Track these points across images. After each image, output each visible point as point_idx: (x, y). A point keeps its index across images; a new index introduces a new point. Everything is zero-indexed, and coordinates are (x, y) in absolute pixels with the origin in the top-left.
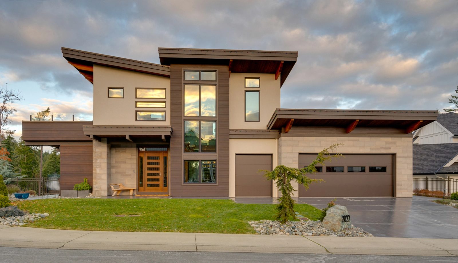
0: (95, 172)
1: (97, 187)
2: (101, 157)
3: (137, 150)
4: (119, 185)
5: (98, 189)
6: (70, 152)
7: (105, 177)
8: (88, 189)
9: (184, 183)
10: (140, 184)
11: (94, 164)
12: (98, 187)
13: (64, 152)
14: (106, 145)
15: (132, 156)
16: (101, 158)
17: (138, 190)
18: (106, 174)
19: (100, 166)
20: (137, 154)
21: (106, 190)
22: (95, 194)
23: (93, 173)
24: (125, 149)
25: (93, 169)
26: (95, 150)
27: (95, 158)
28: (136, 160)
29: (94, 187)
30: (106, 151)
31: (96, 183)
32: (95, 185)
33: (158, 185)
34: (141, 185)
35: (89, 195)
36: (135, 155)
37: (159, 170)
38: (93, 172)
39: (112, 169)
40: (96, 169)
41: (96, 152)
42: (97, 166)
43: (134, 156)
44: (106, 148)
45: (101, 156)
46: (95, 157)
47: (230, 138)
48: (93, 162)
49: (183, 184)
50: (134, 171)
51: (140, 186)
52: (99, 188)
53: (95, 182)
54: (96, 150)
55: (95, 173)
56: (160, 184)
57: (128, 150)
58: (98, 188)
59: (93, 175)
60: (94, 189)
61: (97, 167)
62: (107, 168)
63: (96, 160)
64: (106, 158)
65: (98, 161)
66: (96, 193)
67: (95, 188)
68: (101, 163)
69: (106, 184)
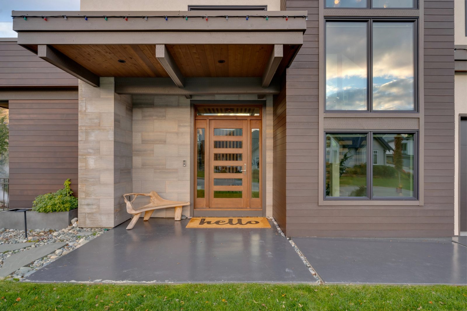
0: (84, 164)
1: (88, 205)
2: (99, 126)
3: (191, 111)
4: (149, 195)
5: (92, 209)
6: (32, 116)
7: (109, 178)
8: (68, 209)
9: (325, 199)
10: (198, 191)
11: (81, 145)
12: (93, 204)
13: (18, 117)
14: (113, 97)
15: (179, 126)
16: (99, 129)
17: (194, 205)
18: (113, 171)
19: (97, 151)
20: (191, 122)
21: (113, 212)
22: (85, 222)
23: (79, 168)
24: (163, 110)
25: (79, 157)
26: (84, 109)
27: (84, 128)
28: (189, 136)
29: (80, 205)
30: (113, 111)
31: (88, 194)
32: (85, 199)
33: (238, 194)
34: (201, 194)
35: (70, 224)
36: (187, 124)
37: (241, 159)
38: (80, 164)
39: (134, 158)
40: (85, 158)
41: (86, 115)
42: (91, 151)
43: (185, 126)
44: (112, 103)
45: (99, 123)
46: (84, 126)
47: (458, 72)
48: (80, 139)
49: (321, 202)
50: (184, 161)
51: (198, 197)
52: (94, 207)
53: (84, 192)
54: (86, 109)
55: (84, 168)
56: (243, 192)
57: (171, 113)
58: (90, 207)
59: (79, 174)
60: (82, 210)
61: (89, 154)
62: (115, 156)
63: (87, 133)
64: (113, 128)
65: (93, 137)
66: (87, 219)
67: (86, 207)
68: (99, 142)
69: (113, 197)
